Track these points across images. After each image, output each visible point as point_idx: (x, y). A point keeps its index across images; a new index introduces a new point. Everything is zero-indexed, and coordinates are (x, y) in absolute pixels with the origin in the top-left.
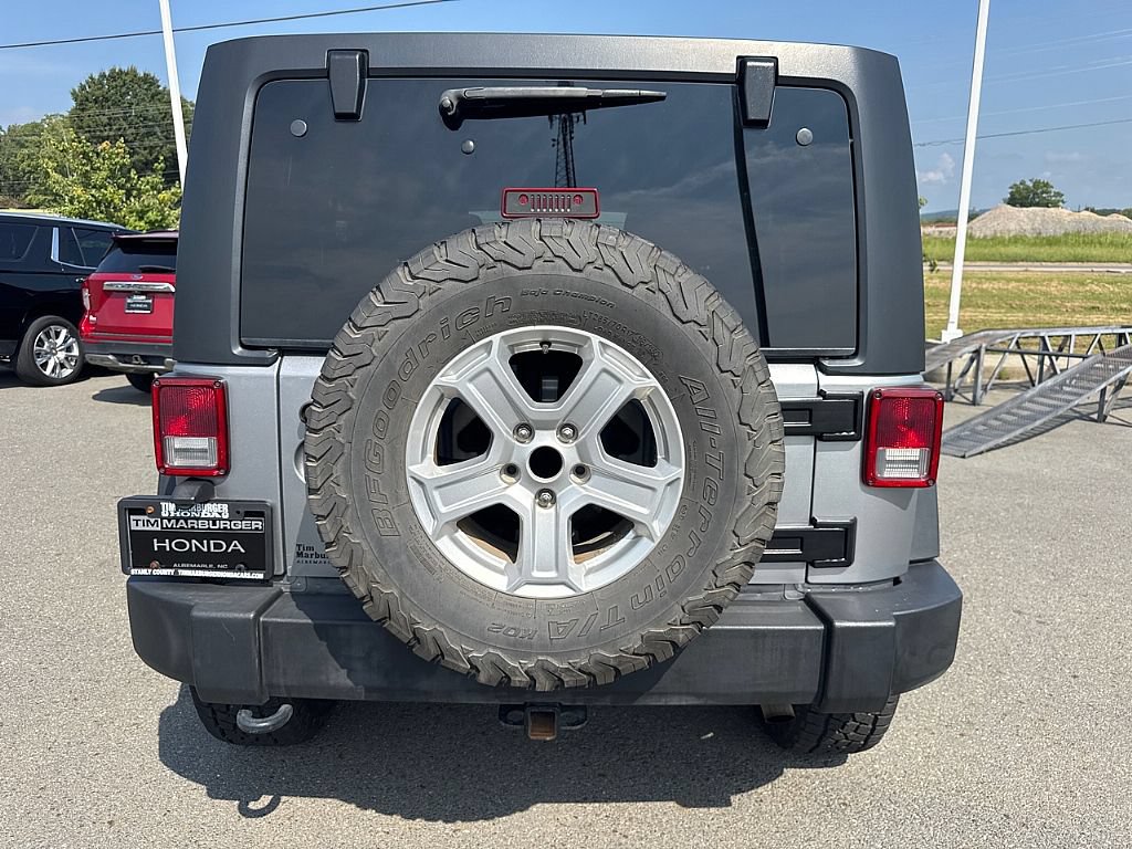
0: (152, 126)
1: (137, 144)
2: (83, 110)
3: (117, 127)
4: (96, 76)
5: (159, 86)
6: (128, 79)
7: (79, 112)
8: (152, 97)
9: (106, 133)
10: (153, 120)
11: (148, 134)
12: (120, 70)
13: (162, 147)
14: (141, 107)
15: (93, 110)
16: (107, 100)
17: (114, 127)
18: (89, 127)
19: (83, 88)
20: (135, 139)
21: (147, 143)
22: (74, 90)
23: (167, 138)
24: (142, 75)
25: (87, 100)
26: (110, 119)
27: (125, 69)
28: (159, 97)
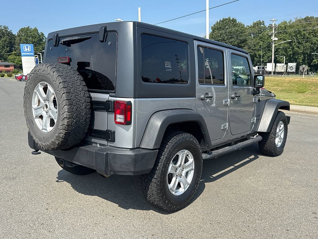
0: (233, 35)
1: (227, 41)
2: (214, 32)
3: (222, 36)
4: (219, 21)
5: (236, 22)
6: (227, 21)
7: (212, 33)
8: (234, 26)
9: (219, 39)
10: (234, 33)
11: (231, 38)
12: (226, 19)
13: (235, 41)
14: (230, 29)
15: (216, 32)
16: (221, 28)
17: (222, 37)
18: (215, 37)
19: (214, 25)
20: (227, 40)
21: (230, 40)
22: (212, 26)
23: (237, 38)
24: (232, 19)
25: (215, 29)
26: (221, 34)
27: (227, 18)
28: (236, 25)
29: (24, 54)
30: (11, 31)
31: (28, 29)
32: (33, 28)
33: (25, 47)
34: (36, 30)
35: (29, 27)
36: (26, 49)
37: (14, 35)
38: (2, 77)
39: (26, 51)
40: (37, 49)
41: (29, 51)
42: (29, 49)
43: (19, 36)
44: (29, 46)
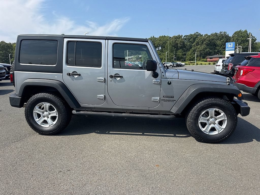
29: (228, 49)
30: (228, 34)
31: (240, 31)
32: (244, 30)
33: (229, 45)
34: (246, 31)
35: (241, 30)
36: (229, 46)
37: (230, 37)
38: (213, 64)
39: (229, 47)
40: (244, 45)
41: (231, 47)
42: (231, 46)
43: (233, 37)
44: (232, 44)
